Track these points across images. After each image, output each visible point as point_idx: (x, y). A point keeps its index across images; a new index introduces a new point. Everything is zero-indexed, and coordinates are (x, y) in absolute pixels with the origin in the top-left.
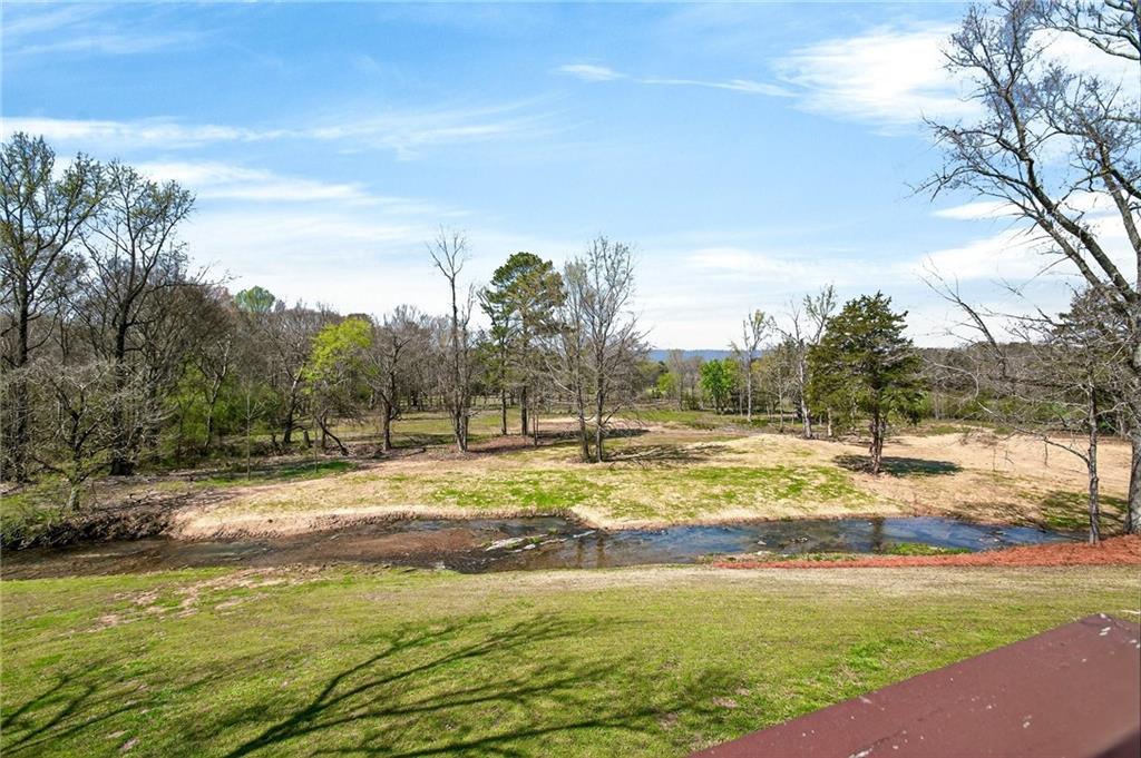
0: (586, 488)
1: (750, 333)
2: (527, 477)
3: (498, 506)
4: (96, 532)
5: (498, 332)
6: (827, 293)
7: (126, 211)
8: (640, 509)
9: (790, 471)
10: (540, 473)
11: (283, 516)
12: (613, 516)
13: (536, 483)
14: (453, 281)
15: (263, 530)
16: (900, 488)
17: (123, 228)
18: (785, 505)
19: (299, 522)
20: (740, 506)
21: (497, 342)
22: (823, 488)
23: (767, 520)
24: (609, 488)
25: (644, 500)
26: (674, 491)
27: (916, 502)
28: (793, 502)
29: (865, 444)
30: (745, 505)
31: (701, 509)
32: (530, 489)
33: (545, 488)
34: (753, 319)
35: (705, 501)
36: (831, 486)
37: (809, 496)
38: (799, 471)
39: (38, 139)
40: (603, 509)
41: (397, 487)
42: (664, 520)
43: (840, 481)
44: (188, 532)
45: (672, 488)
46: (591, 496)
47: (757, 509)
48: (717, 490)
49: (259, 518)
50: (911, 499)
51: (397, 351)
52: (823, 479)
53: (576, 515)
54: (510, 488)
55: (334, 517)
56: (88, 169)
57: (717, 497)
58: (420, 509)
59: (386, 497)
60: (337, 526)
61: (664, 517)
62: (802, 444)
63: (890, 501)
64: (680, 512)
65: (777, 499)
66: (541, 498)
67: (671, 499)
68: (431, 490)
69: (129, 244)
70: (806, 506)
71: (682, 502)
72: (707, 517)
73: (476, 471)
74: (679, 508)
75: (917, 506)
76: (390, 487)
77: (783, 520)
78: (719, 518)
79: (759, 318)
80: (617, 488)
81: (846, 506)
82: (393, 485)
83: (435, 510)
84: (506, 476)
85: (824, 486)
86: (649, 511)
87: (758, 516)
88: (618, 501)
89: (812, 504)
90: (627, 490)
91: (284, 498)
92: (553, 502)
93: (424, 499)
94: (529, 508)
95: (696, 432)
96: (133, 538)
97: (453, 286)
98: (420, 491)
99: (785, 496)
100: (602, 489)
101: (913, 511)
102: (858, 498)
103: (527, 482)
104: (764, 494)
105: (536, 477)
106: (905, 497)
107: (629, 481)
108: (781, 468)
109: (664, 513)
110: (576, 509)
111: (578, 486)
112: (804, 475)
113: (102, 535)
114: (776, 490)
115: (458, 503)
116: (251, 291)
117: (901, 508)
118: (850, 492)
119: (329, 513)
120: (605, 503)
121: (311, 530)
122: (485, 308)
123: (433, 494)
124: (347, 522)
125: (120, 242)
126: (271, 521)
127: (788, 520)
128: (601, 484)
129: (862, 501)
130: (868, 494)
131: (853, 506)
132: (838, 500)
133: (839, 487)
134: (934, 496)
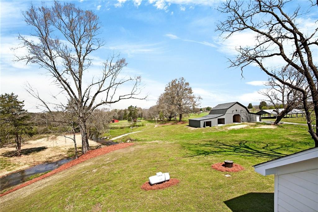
16: (29, 159)
27: (34, 161)
29: (14, 147)
43: (5, 162)
50: (33, 161)
63: (25, 164)
75: (35, 163)
81: (8, 171)
101: (33, 164)
102: (12, 166)
106: (30, 161)
117: (29, 165)
118: (9, 165)
129: (15, 167)
130: (17, 164)
131: (11, 170)
132: (4, 169)
133: (4, 165)
134: (40, 158)
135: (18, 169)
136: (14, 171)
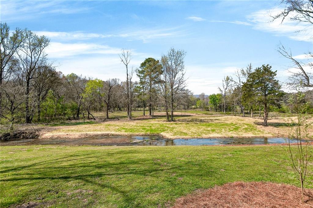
0: (166, 128)
1: (225, 84)
2: (148, 125)
3: (137, 132)
4: (17, 136)
5: (142, 83)
6: (249, 68)
7: (29, 44)
8: (183, 133)
9: (235, 124)
10: (152, 124)
11: (71, 133)
12: (174, 135)
13: (151, 126)
14: (127, 66)
15: (64, 137)
16: (273, 130)
17: (29, 49)
18: (232, 133)
19: (76, 135)
20: (216, 133)
21: (141, 86)
22: (246, 129)
23: (225, 137)
24: (173, 128)
25: (185, 131)
26: (195, 129)
27: (279, 133)
28: (235, 132)
29: (262, 119)
30: (218, 133)
31: (203, 134)
32: (149, 128)
33: (153, 128)
34: (226, 79)
35: (205, 132)
36: (249, 128)
37: (241, 131)
38: (238, 124)
39: (5, 23)
40: (170, 133)
41: (108, 127)
42: (190, 137)
43: (252, 127)
44: (43, 137)
45: (194, 128)
46: (167, 130)
47: (222, 134)
48: (209, 129)
49: (64, 134)
50: (277, 132)
51: (110, 88)
52: (246, 126)
53: (162, 135)
54: (142, 128)
55: (86, 134)
56: (19, 32)
57: (209, 131)
58: (113, 133)
59: (103, 129)
60: (87, 136)
61: (190, 136)
62: (241, 118)
63: (269, 133)
64: (196, 134)
65: (229, 131)
66: (152, 130)
67: (193, 131)
68: (118, 128)
69: (30, 54)
70: (239, 133)
71: (197, 132)
72: (204, 136)
73: (133, 124)
74: (195, 133)
75: (279, 135)
76: (105, 127)
77: (230, 137)
78: (209, 136)
79: (228, 79)
80: (176, 128)
81: (253, 134)
82: (106, 126)
83: (117, 133)
84: (142, 125)
85: (246, 128)
86: (186, 134)
87: (222, 136)
88: (176, 131)
89: (242, 133)
90: (179, 128)
91: (72, 129)
92: (155, 132)
93: (115, 130)
94: (147, 133)
95: (206, 115)
96: (27, 138)
97: (127, 67)
98: (114, 128)
99: (232, 131)
100: (171, 128)
101: (277, 136)
102: (257, 132)
103: (148, 126)
104: (225, 130)
105: (151, 125)
106: (275, 132)
107: (180, 126)
108: (232, 124)
109: (190, 135)
110: (162, 133)
111: (164, 127)
112: (240, 125)
113: (19, 137)
114: (229, 129)
115: (125, 131)
116: (71, 75)
117: (273, 135)
118: (255, 130)
119: (85, 133)
120: (172, 132)
121: (79, 137)
122: (137, 75)
123: (118, 129)
124: (90, 136)
125: (28, 54)
126: (67, 134)
127: (232, 137)
128: (171, 127)
129: (259, 133)
130: (262, 131)
131: (256, 134)
132: (250, 132)
133: (252, 129)
134: (286, 132)
135: (262, 135)
136: (257, 135)
